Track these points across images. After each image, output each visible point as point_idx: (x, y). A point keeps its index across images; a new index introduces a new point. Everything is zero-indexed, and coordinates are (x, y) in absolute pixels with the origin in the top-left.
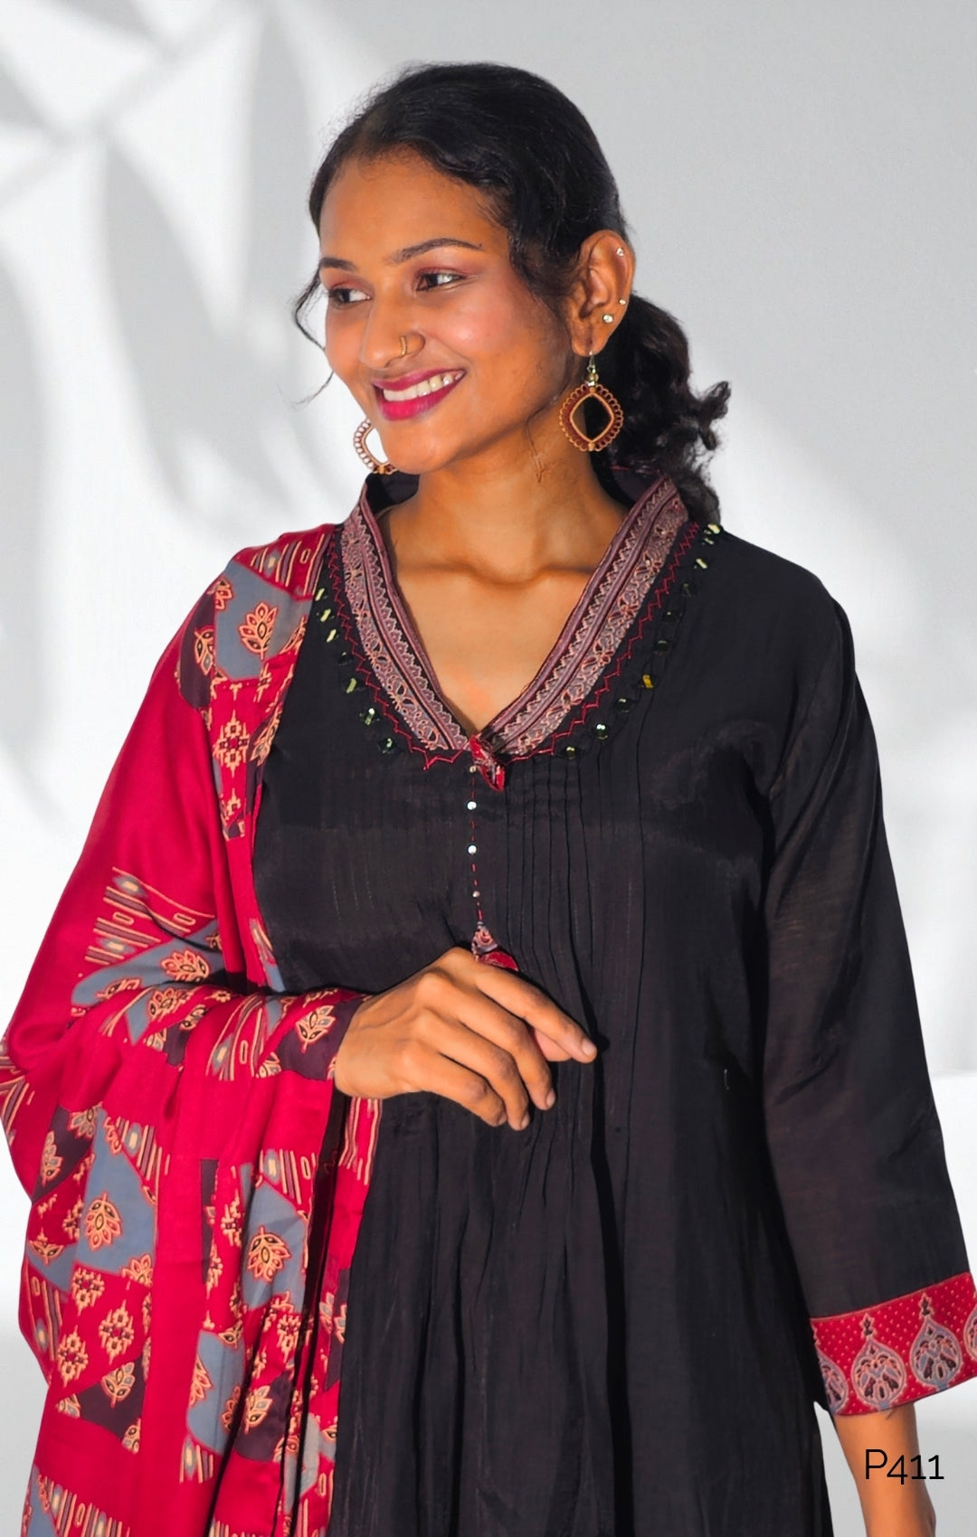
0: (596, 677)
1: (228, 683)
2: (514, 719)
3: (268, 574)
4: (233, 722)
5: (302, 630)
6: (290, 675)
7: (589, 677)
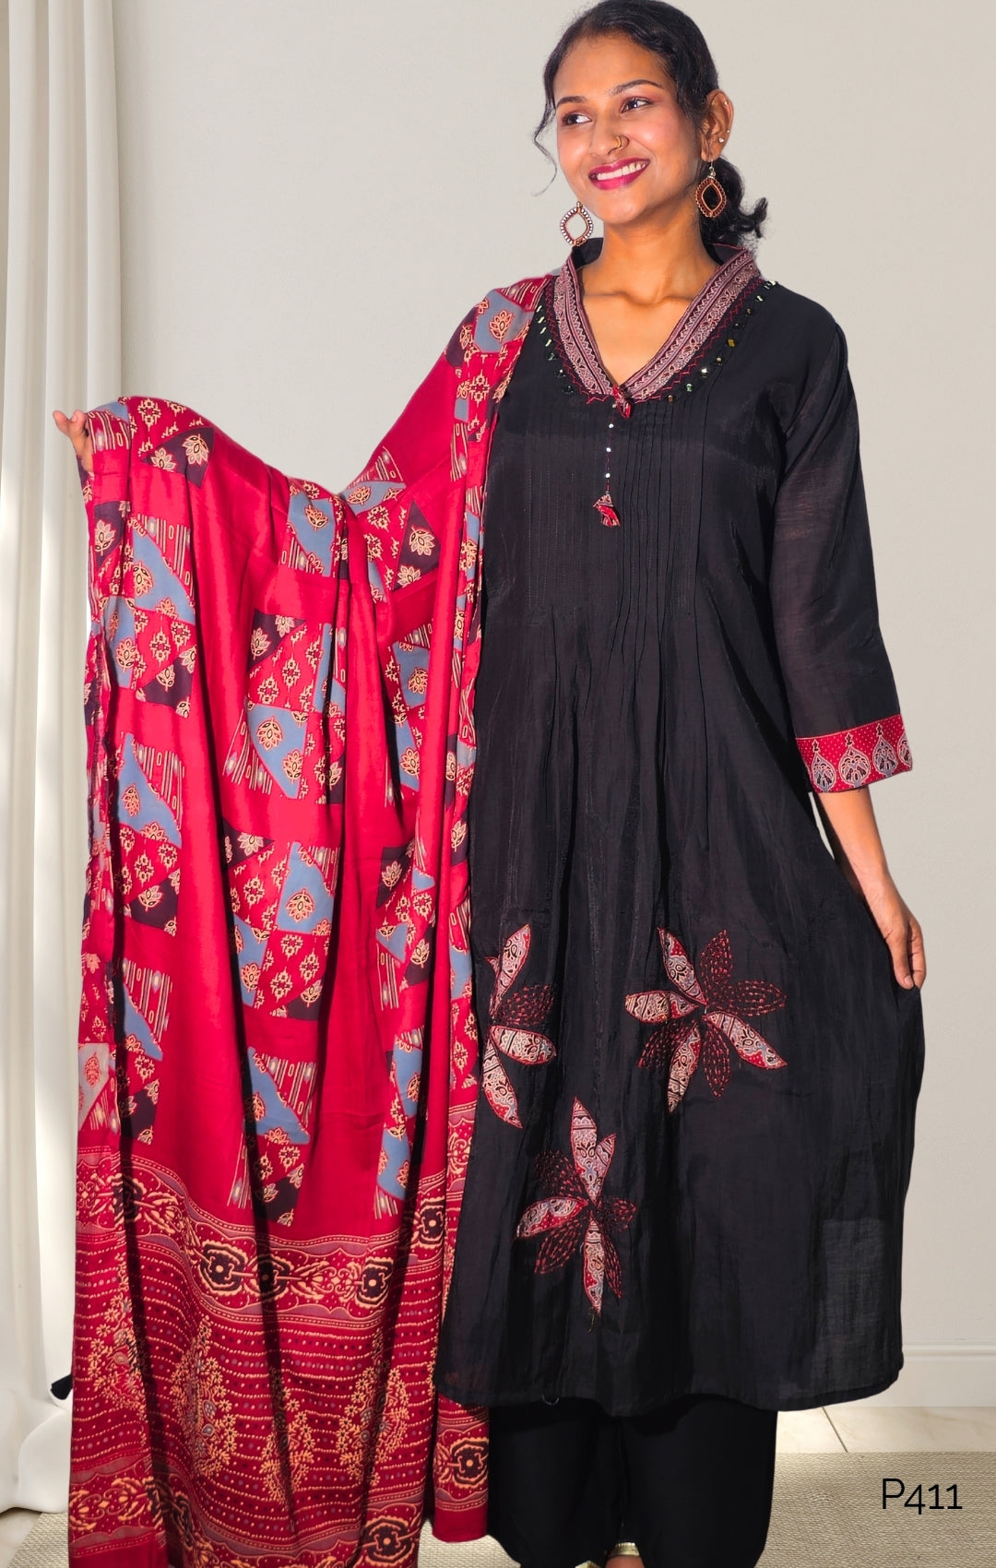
0: (690, 357)
1: (480, 353)
2: (640, 379)
3: (510, 297)
4: (481, 376)
5: (527, 328)
6: (519, 353)
7: (686, 357)
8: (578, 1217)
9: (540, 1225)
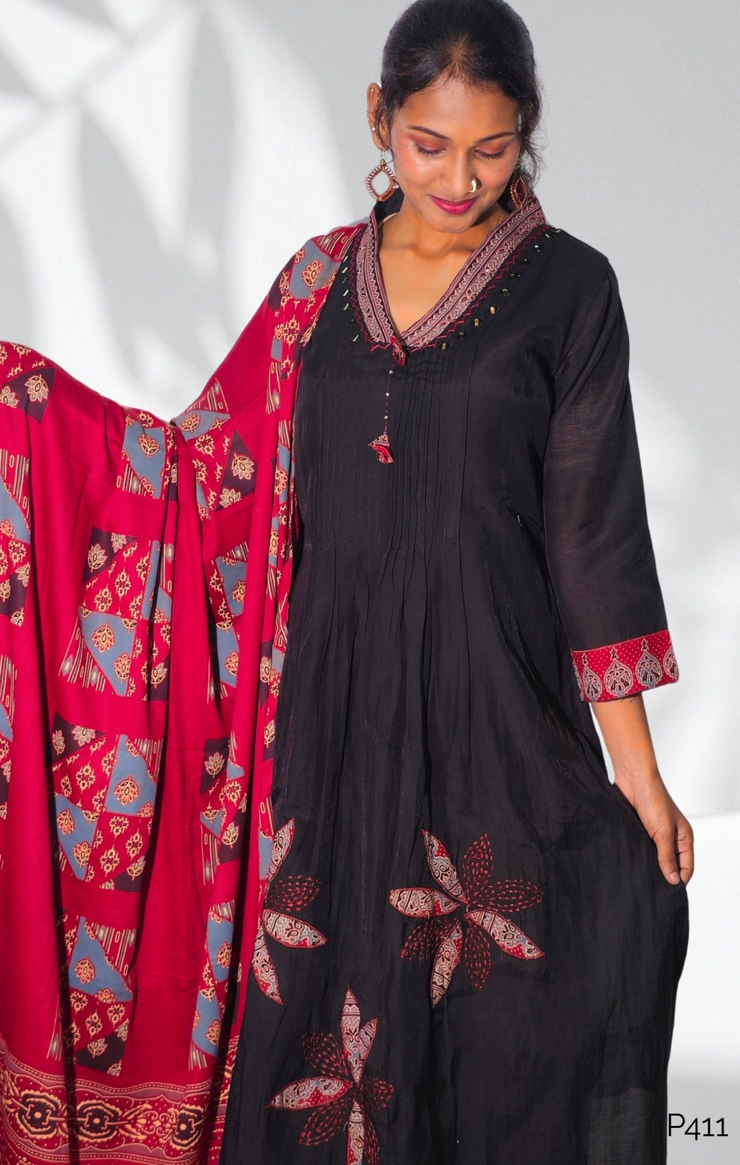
0: (466, 307)
1: (293, 300)
2: (420, 328)
3: (323, 247)
4: (293, 320)
5: (334, 277)
6: (324, 301)
7: (462, 307)
8: (343, 1097)
9: (308, 1100)
